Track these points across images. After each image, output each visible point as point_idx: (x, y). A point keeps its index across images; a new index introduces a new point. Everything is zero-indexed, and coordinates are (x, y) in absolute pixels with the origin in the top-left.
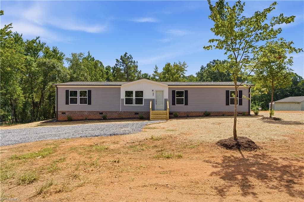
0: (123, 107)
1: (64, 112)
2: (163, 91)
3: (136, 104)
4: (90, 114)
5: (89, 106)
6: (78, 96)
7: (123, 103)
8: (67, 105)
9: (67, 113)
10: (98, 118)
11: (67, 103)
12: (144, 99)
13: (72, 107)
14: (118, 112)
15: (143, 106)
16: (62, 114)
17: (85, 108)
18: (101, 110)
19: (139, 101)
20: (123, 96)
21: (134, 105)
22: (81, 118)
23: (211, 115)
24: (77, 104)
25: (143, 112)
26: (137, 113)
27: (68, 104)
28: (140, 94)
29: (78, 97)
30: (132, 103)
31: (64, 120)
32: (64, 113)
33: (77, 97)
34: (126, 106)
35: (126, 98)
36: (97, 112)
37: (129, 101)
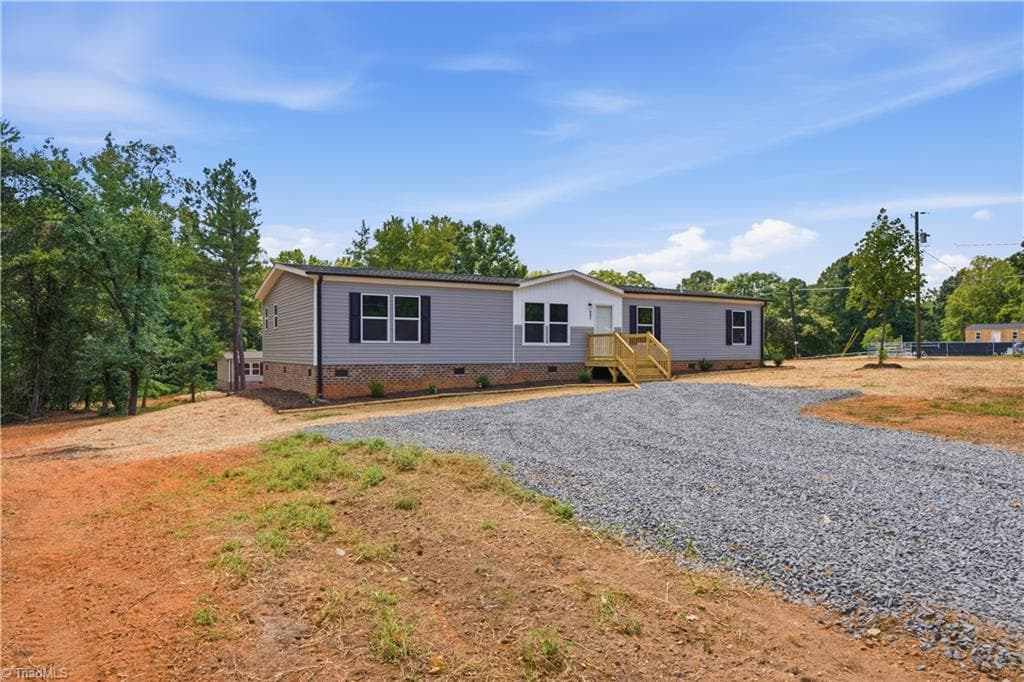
0: (520, 351)
1: (345, 368)
2: (611, 307)
3: (551, 341)
4: (427, 373)
5: (425, 346)
6: (391, 315)
7: (519, 339)
8: (356, 346)
9: (353, 373)
10: (452, 386)
11: (354, 338)
12: (572, 328)
13: (369, 352)
14: (505, 367)
15: (568, 347)
16: (336, 375)
17: (411, 353)
18: (459, 360)
19: (559, 334)
20: (519, 318)
21: (546, 343)
22: (400, 387)
23: (714, 367)
24: (385, 339)
25: (566, 364)
26: (552, 369)
27: (358, 341)
28: (560, 312)
29: (392, 319)
30: (542, 341)
31: (346, 396)
32: (342, 372)
33: (388, 318)
34: (525, 347)
35: (526, 325)
36: (449, 366)
37: (533, 334)
